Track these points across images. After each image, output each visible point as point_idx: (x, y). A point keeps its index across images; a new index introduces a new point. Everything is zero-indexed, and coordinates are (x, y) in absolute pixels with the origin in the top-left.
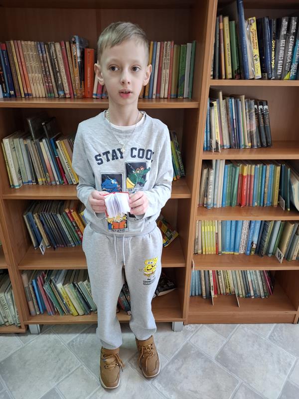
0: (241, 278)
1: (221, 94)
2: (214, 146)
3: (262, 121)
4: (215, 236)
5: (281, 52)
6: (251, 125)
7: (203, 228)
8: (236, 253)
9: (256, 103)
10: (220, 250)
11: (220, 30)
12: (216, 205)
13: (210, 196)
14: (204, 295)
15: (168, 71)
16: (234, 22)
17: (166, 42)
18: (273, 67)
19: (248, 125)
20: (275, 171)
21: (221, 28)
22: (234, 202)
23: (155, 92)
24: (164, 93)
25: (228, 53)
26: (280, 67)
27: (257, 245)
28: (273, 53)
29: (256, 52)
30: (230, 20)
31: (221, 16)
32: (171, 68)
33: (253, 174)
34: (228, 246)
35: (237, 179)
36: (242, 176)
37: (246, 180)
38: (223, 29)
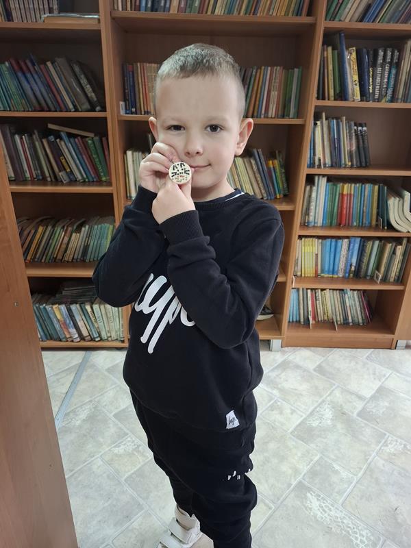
0: (339, 303)
1: (324, 114)
2: (317, 163)
3: (361, 141)
4: (314, 258)
5: (378, 79)
6: (351, 145)
7: (303, 248)
8: (335, 276)
9: (355, 125)
10: (319, 272)
11: (324, 58)
12: (317, 223)
13: (312, 214)
14: (302, 320)
15: (276, 93)
16: (336, 52)
17: (275, 68)
18: (371, 91)
19: (349, 145)
20: (373, 190)
21: (325, 55)
22: (335, 221)
23: (263, 112)
24: (272, 112)
25: (331, 78)
26: (377, 92)
27: (355, 267)
28: (371, 79)
29: (356, 78)
30: (333, 49)
31: (325, 46)
32: (279, 91)
33: (352, 193)
34: (326, 268)
35: (337, 197)
36: (342, 195)
37: (346, 198)
38: (327, 57)
